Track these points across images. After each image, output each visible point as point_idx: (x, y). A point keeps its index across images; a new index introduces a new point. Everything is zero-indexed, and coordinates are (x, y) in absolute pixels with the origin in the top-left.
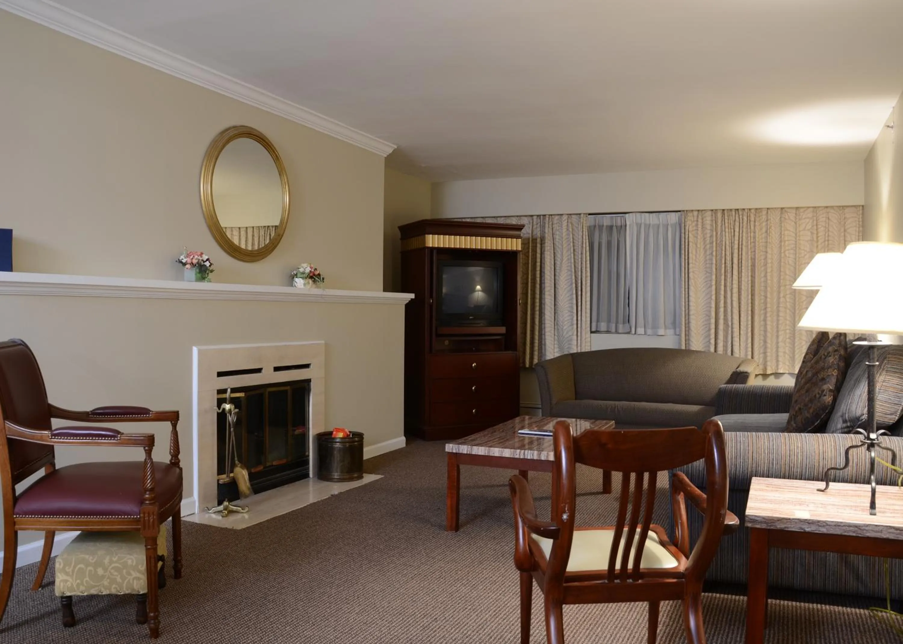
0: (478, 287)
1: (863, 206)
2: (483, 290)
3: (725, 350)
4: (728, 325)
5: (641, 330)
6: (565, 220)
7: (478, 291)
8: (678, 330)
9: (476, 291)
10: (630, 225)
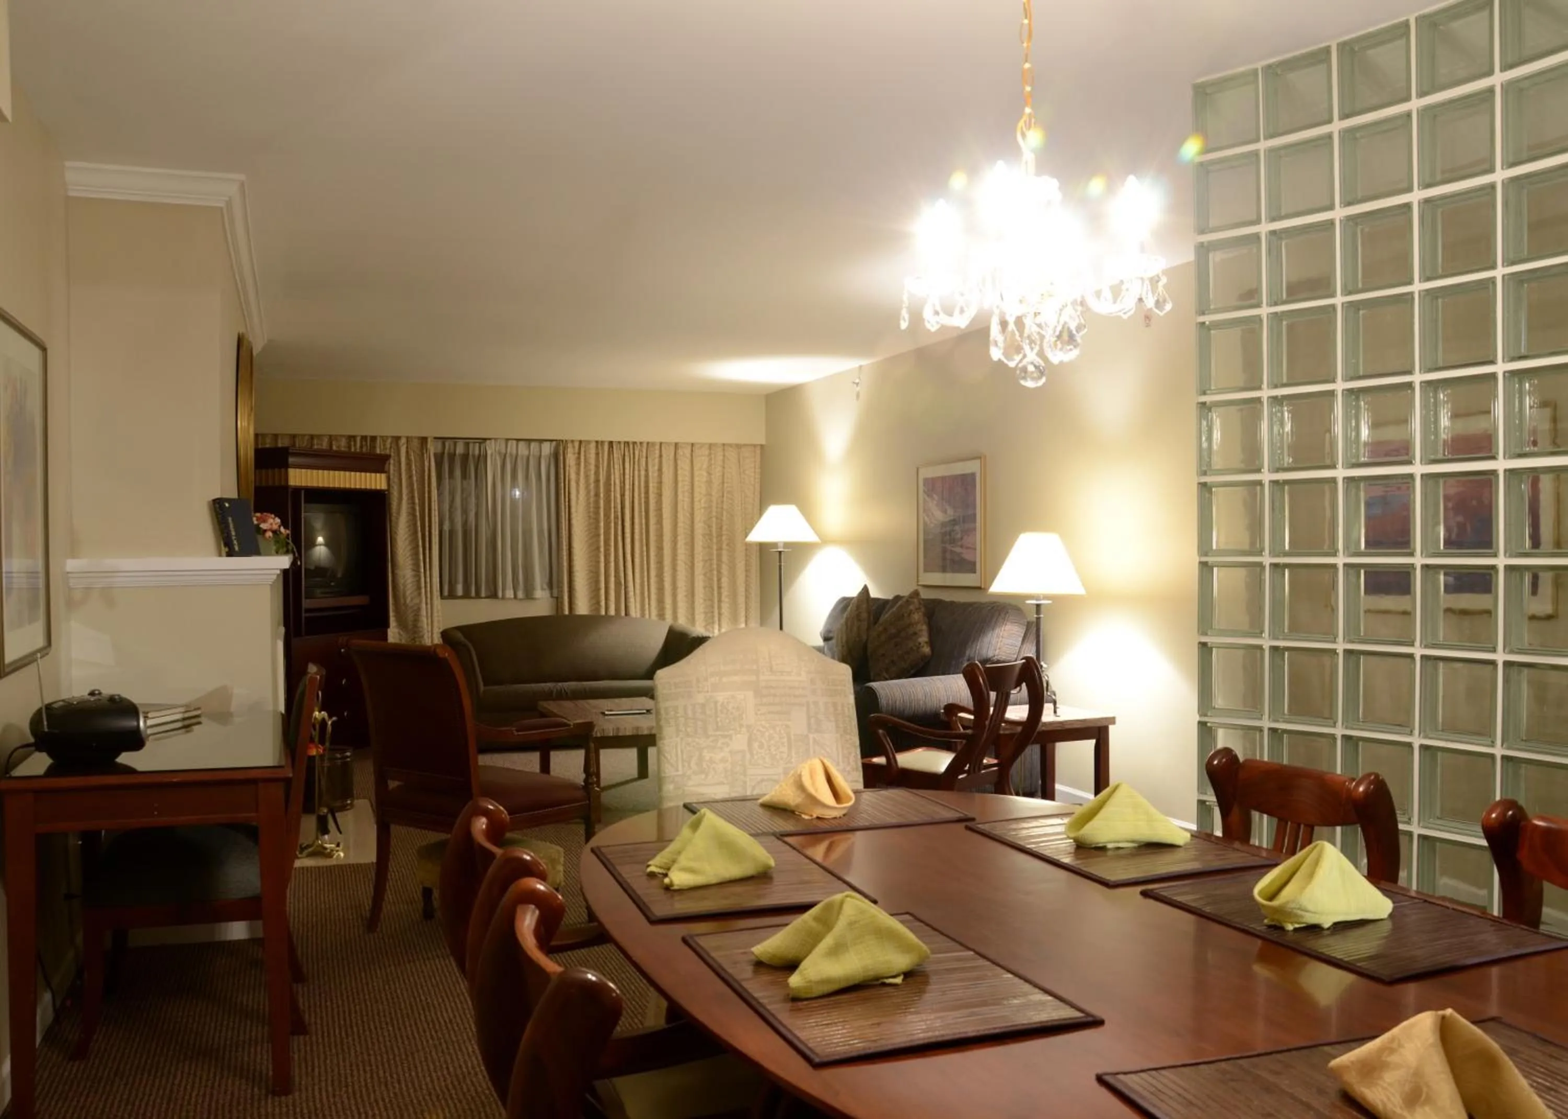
0: (320, 539)
1: (762, 446)
2: (327, 544)
3: (617, 610)
4: (620, 583)
5: (510, 593)
6: (403, 444)
7: (320, 545)
8: (555, 591)
9: (317, 545)
10: (492, 455)
